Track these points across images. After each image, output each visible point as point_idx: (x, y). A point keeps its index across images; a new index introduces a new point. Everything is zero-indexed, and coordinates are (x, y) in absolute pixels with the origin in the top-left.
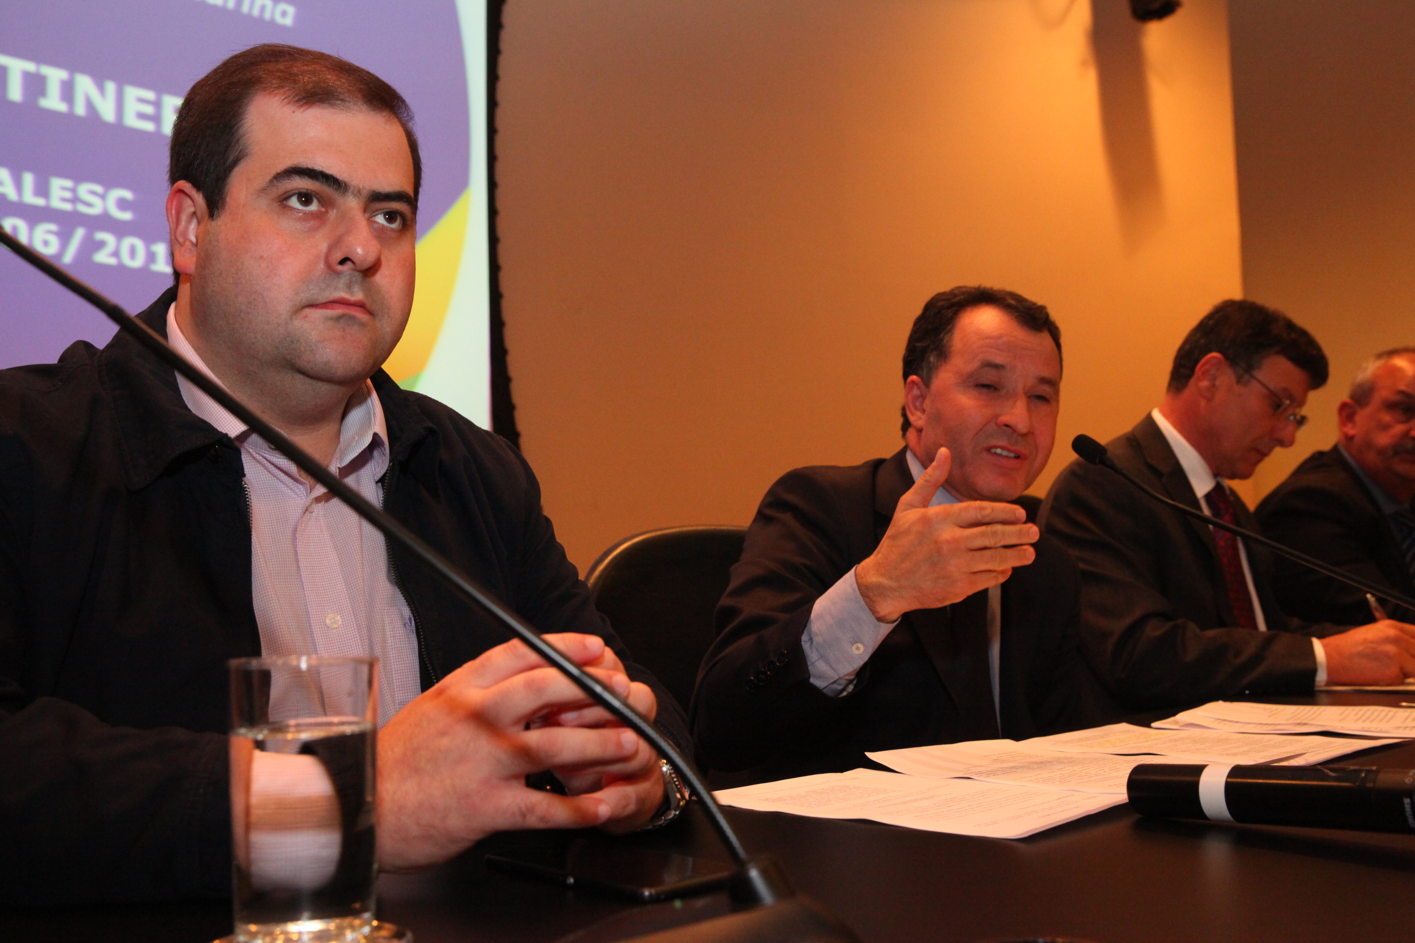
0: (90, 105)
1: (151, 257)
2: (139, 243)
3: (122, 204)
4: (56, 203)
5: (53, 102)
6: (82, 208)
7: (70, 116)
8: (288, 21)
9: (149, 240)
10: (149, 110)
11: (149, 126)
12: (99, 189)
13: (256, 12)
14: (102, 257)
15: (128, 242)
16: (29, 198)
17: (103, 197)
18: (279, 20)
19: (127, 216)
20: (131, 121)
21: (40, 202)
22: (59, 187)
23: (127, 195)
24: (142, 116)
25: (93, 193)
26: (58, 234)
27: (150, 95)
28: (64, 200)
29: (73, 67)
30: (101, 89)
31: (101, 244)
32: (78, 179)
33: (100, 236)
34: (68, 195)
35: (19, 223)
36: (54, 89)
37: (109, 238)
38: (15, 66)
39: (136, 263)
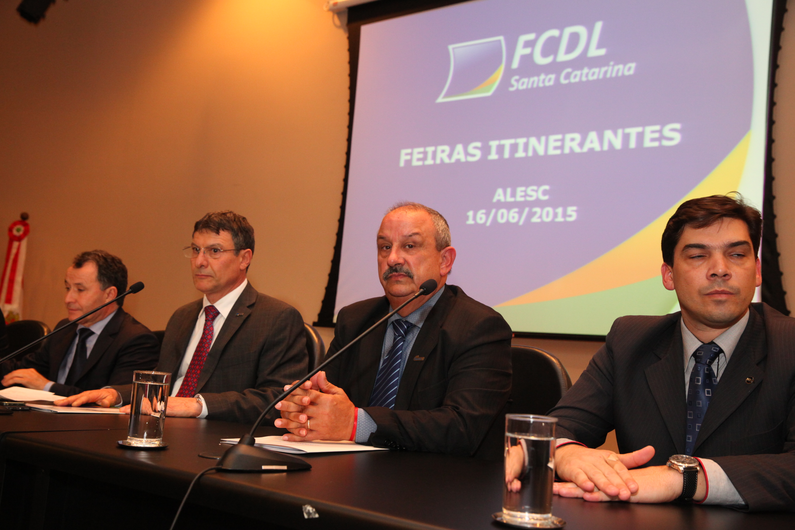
0: (534, 150)
1: (555, 215)
2: (550, 209)
3: (545, 193)
4: (519, 199)
5: (521, 154)
6: (528, 199)
7: (526, 158)
8: (631, 72)
9: (555, 207)
10: (559, 144)
11: (558, 152)
12: (535, 188)
13: (614, 75)
14: (535, 219)
15: (546, 210)
16: (509, 199)
17: (536, 191)
18: (626, 73)
19: (546, 198)
20: (551, 152)
21: (512, 200)
22: (520, 191)
23: (547, 187)
24: (556, 148)
25: (533, 190)
26: (518, 213)
27: (560, 137)
28: (521, 196)
29: (528, 136)
30: (539, 141)
31: (535, 213)
32: (527, 186)
33: (535, 209)
34: (523, 194)
35: (504, 211)
36: (521, 148)
37: (537, 210)
38: (507, 143)
39: (549, 219)
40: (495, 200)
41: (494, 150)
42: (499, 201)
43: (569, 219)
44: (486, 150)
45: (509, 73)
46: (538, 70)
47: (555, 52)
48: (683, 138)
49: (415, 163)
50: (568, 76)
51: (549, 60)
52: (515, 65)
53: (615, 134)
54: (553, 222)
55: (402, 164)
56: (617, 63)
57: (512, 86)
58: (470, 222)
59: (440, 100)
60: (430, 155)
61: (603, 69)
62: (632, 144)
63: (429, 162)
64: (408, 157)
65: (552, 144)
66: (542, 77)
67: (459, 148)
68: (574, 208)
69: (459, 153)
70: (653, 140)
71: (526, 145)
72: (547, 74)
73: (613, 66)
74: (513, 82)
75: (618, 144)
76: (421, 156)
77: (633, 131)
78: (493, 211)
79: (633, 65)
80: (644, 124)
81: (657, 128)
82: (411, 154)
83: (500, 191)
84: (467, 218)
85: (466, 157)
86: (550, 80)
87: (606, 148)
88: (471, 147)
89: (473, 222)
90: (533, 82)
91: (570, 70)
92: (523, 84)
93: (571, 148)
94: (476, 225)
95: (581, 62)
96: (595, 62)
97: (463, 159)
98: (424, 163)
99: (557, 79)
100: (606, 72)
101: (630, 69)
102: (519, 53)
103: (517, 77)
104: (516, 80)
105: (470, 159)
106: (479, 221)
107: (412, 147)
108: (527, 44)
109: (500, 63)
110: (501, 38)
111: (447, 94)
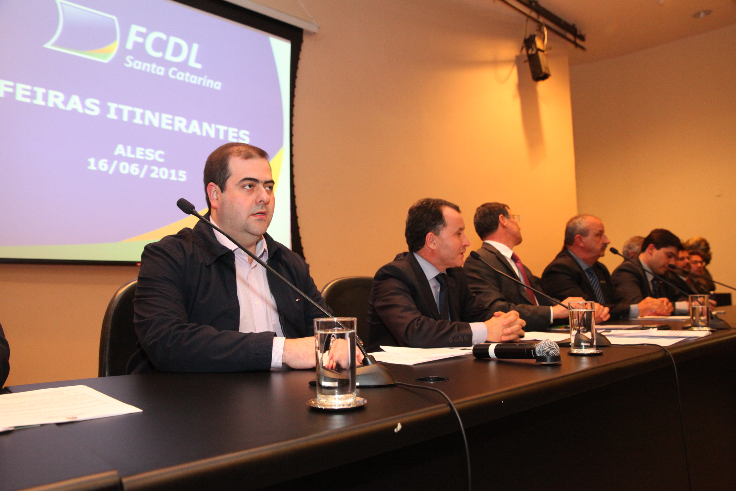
0: (150, 121)
1: (170, 175)
2: (166, 170)
3: (160, 156)
4: (138, 156)
5: (137, 121)
6: (147, 158)
7: (143, 125)
8: (219, 88)
9: (169, 168)
10: (170, 122)
11: (170, 128)
12: (152, 151)
13: (207, 85)
14: (153, 175)
15: (162, 169)
16: (130, 155)
17: (154, 154)
18: (216, 88)
19: (162, 160)
20: (164, 126)
21: (133, 156)
22: (139, 150)
24: (168, 124)
25: (150, 152)
26: (138, 167)
27: (170, 117)
28: (141, 155)
29: (145, 108)
30: (154, 115)
31: (153, 171)
32: (146, 148)
33: (153, 168)
34: (142, 153)
35: (126, 164)
36: (138, 116)
37: (155, 168)
38: (126, 109)
39: (165, 177)
40: (116, 153)
41: (112, 111)
42: (120, 155)
43: (180, 180)
44: (105, 109)
45: (123, 52)
46: (151, 60)
47: (164, 51)
49: (19, 97)
50: (174, 73)
51: (158, 55)
52: (129, 46)
53: (210, 127)
54: (168, 180)
56: (209, 78)
57: (128, 63)
58: (92, 167)
59: (48, 45)
60: (39, 96)
61: (200, 79)
62: (221, 137)
63: (39, 101)
64: (10, 90)
65: (164, 121)
66: (154, 66)
67: (75, 98)
68: (184, 172)
69: (75, 103)
70: (233, 137)
72: (158, 65)
73: (207, 79)
74: (128, 59)
75: (212, 134)
76: (28, 93)
77: (222, 128)
78: (115, 162)
79: (220, 84)
80: (228, 126)
81: (236, 130)
82: (14, 88)
83: (120, 147)
84: (89, 164)
85: (84, 110)
86: (160, 71)
87: (204, 134)
88: (88, 102)
89: (95, 168)
90: (146, 67)
91: (176, 69)
92: (137, 65)
93: (180, 128)
94: (98, 171)
95: (183, 66)
96: (193, 71)
97: (80, 110)
98: (32, 101)
99: (166, 72)
100: (202, 82)
101: (217, 85)
102: (132, 38)
103: (132, 57)
104: (130, 59)
105: (87, 112)
106: (101, 168)
107: (15, 81)
108: (139, 34)
109: (114, 39)
110: (114, 18)
111: (57, 44)
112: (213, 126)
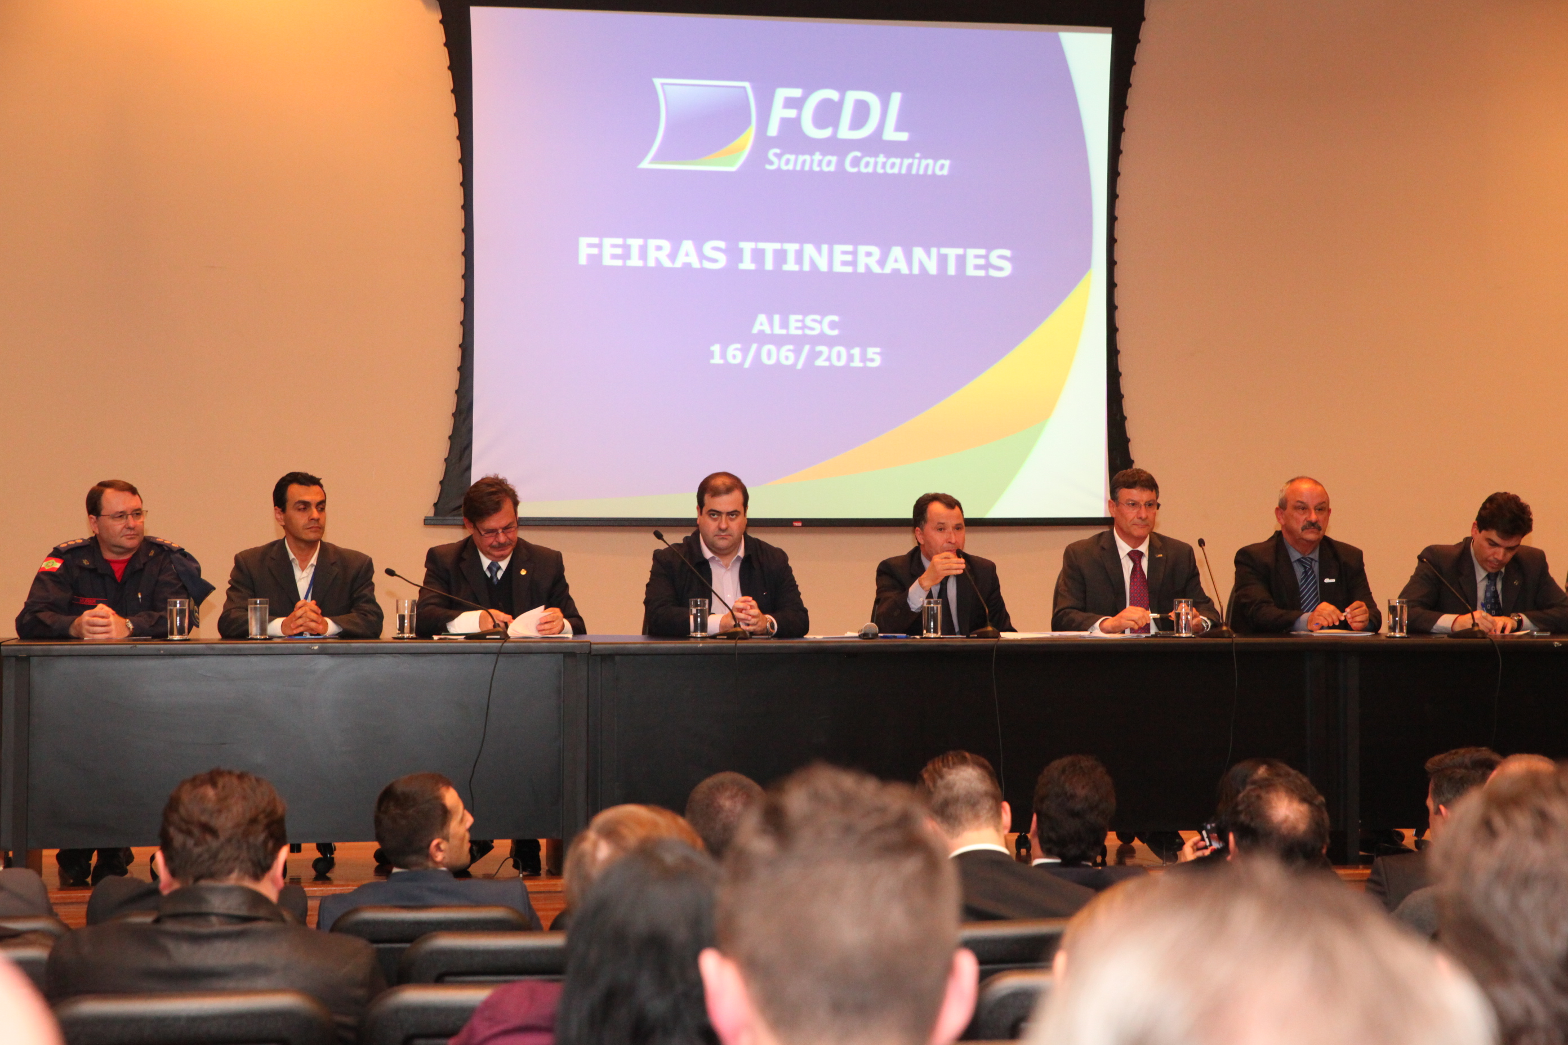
0: (812, 263)
1: (850, 358)
2: (843, 350)
3: (832, 325)
4: (793, 331)
5: (790, 266)
6: (808, 332)
7: (801, 273)
8: (945, 172)
9: (849, 347)
10: (849, 258)
11: (849, 269)
12: (818, 317)
13: (922, 171)
14: (820, 362)
15: (836, 350)
16: (778, 331)
17: (820, 322)
18: (938, 173)
19: (835, 332)
20: (838, 268)
21: (784, 332)
22: (794, 319)
23: (835, 318)
24: (844, 263)
25: (814, 321)
26: (793, 351)
27: (849, 248)
28: (797, 328)
29: (802, 241)
30: (819, 251)
31: (820, 353)
32: (806, 313)
33: (818, 348)
34: (799, 324)
35: (773, 348)
36: (791, 257)
37: (824, 349)
38: (769, 248)
39: (842, 363)
40: (755, 330)
41: (747, 256)
42: (761, 332)
43: (869, 364)
44: (734, 254)
45: (763, 142)
46: (811, 146)
47: (835, 124)
48: (1014, 268)
49: (607, 261)
50: (856, 162)
51: (826, 133)
52: (773, 130)
53: (928, 254)
54: (847, 367)
55: (583, 260)
56: (925, 157)
57: (771, 163)
58: (717, 360)
59: (645, 164)
60: (635, 252)
61: (907, 162)
62: (951, 270)
63: (635, 262)
64: (595, 251)
65: (838, 258)
66: (817, 156)
67: (688, 245)
68: (877, 350)
69: (688, 254)
70: (977, 267)
71: (799, 256)
72: (824, 154)
73: (920, 159)
74: (771, 155)
75: (932, 268)
76: (619, 251)
77: (952, 253)
78: (754, 347)
79: (947, 163)
80: (966, 246)
81: (982, 252)
82: (599, 246)
83: (762, 318)
84: (711, 355)
85: (701, 263)
86: (828, 164)
87: (916, 271)
88: (708, 248)
89: (721, 362)
90: (804, 162)
91: (858, 154)
92: (787, 162)
93: (867, 266)
94: (727, 364)
95: (874, 145)
96: (893, 149)
97: (696, 265)
98: (624, 263)
99: (841, 164)
100: (910, 166)
101: (942, 167)
102: (779, 112)
103: (777, 151)
104: (775, 155)
105: (707, 265)
106: (731, 360)
107: (601, 236)
108: (790, 103)
109: (748, 123)
110: (747, 85)
111: (658, 158)
112: (934, 251)
